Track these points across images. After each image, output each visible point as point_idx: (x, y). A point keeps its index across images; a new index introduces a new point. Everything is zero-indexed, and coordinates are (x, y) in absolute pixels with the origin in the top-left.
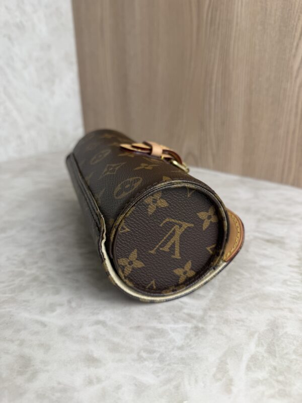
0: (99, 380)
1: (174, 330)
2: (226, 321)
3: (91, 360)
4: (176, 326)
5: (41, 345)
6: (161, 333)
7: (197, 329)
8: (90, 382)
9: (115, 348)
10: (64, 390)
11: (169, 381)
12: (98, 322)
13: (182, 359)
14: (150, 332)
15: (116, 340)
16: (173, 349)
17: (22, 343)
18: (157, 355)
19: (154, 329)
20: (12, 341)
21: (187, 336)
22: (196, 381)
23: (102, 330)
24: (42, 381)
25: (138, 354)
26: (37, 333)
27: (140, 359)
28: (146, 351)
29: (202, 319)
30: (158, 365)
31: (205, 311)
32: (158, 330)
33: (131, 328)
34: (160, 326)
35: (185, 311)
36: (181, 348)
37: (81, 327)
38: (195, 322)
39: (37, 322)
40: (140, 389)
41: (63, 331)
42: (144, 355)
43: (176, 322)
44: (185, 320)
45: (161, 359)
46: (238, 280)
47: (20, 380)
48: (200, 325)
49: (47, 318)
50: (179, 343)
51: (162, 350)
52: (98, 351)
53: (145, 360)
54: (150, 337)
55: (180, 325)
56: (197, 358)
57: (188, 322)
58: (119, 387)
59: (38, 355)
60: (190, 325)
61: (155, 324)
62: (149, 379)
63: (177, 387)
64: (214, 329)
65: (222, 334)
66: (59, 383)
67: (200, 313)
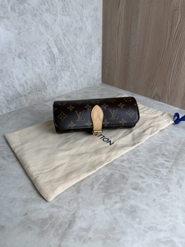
0: (145, 182)
1: (163, 171)
2: (178, 170)
3: (141, 177)
4: (163, 170)
5: (125, 172)
6: (159, 171)
7: (169, 171)
8: (143, 182)
9: (147, 174)
10: (137, 184)
11: (164, 184)
12: (139, 167)
13: (167, 179)
14: (156, 171)
15: (147, 172)
16: (164, 176)
17: (119, 171)
18: (159, 177)
19: (157, 170)
20: (117, 170)
21: (167, 173)
22: (172, 185)
23: (142, 169)
24: (130, 181)
25: (154, 176)
26: (122, 168)
27: (155, 178)
28: (156, 176)
29: (171, 168)
30: (160, 180)
31: (171, 166)
32: (158, 170)
33: (150, 169)
34: (158, 169)
35: (165, 165)
36: (166, 176)
37: (135, 168)
38: (169, 169)
39: (121, 165)
40: (157, 185)
41: (130, 168)
42: (156, 177)
43: (163, 169)
44: (165, 168)
45: (161, 178)
46: (181, 157)
47: (124, 180)
48: (171, 170)
49: (123, 164)
50: (165, 175)
51: (160, 176)
52: (142, 175)
53: (156, 178)
54: (156, 172)
55: (165, 170)
56: (171, 179)
57: (167, 169)
58: (151, 184)
59: (126, 175)
60: (167, 170)
61: (157, 168)
62: (159, 183)
63: (167, 186)
64: (175, 172)
65: (177, 173)
66: (135, 182)
67: (170, 166)
